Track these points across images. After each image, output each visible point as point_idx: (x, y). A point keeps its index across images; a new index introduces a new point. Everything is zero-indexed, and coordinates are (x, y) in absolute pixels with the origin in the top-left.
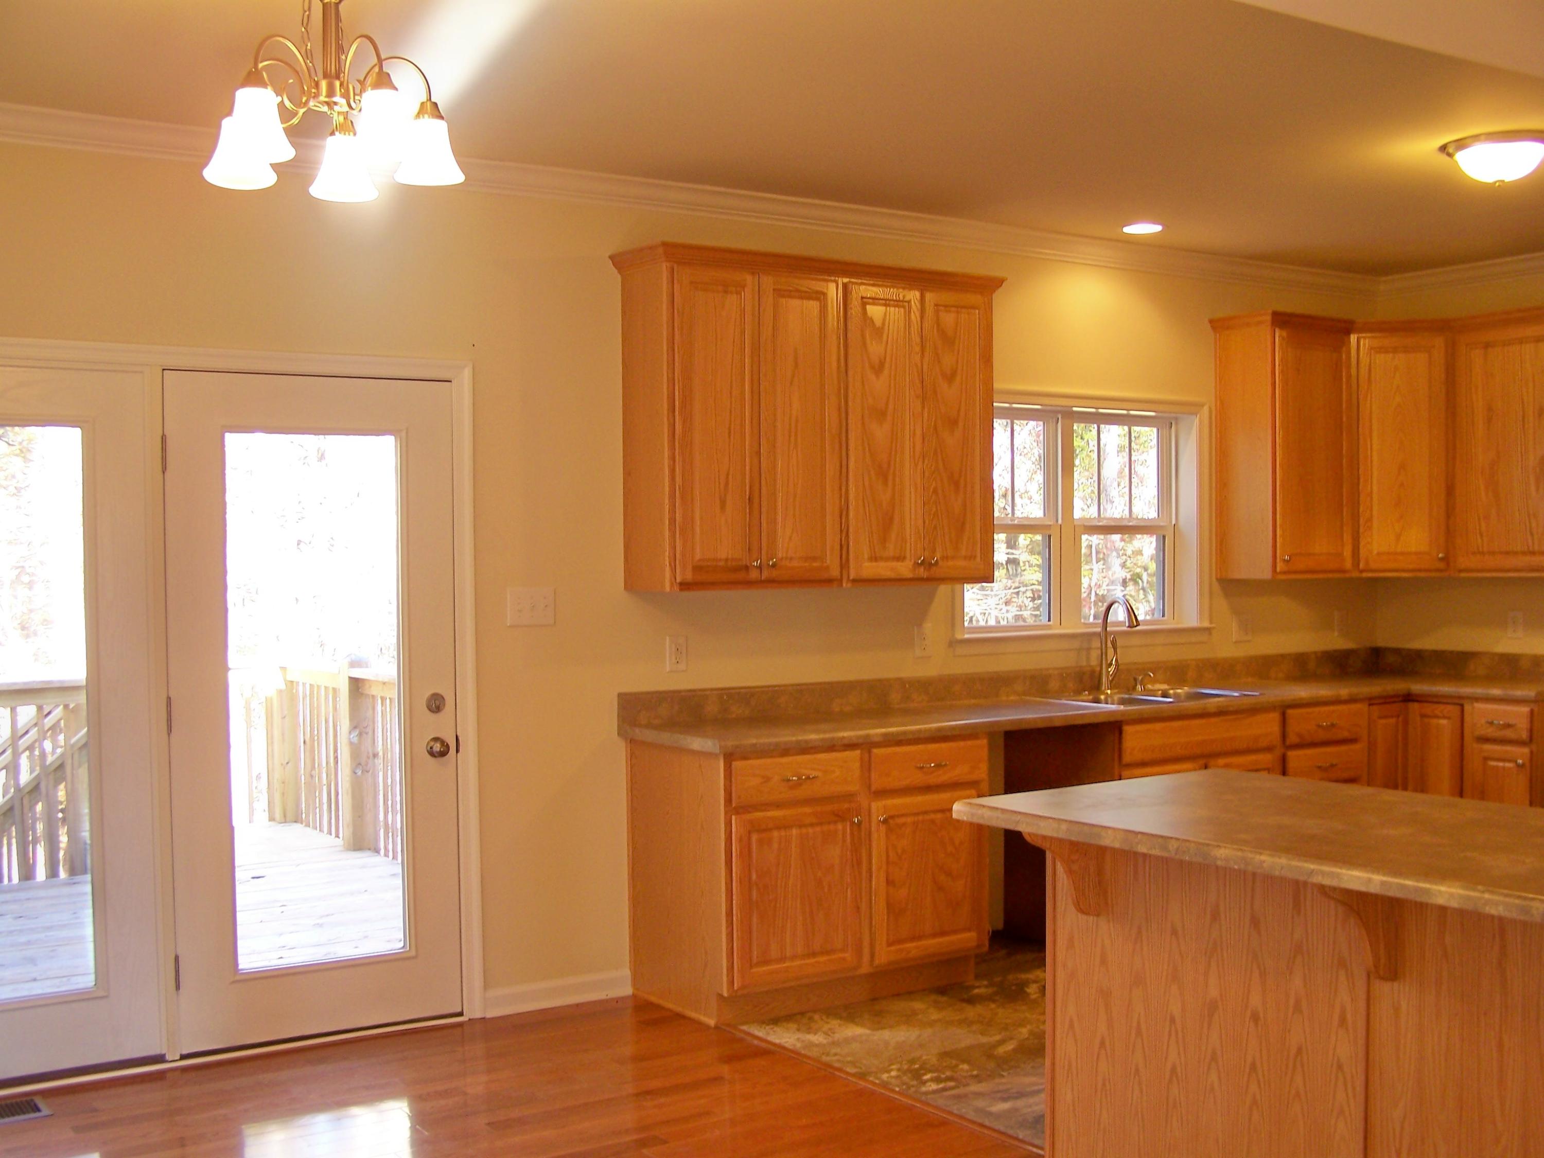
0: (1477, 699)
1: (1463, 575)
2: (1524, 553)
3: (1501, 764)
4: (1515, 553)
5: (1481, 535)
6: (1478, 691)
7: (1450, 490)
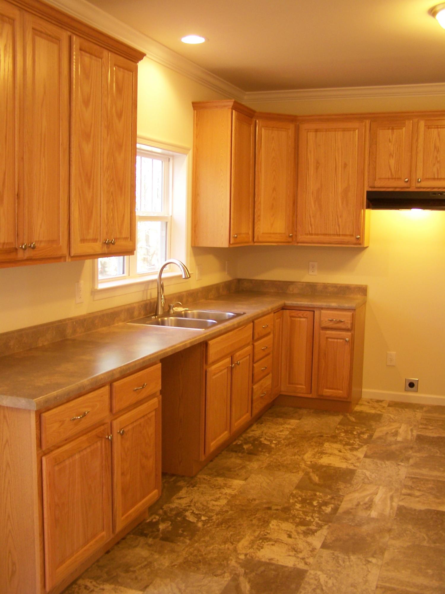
0: (321, 308)
1: (299, 244)
2: (334, 235)
3: (336, 340)
4: (329, 235)
5: (311, 225)
6: (323, 304)
7: (295, 203)
